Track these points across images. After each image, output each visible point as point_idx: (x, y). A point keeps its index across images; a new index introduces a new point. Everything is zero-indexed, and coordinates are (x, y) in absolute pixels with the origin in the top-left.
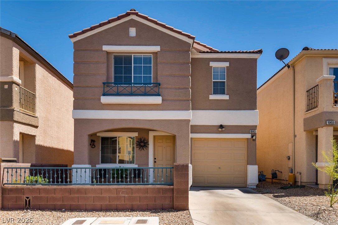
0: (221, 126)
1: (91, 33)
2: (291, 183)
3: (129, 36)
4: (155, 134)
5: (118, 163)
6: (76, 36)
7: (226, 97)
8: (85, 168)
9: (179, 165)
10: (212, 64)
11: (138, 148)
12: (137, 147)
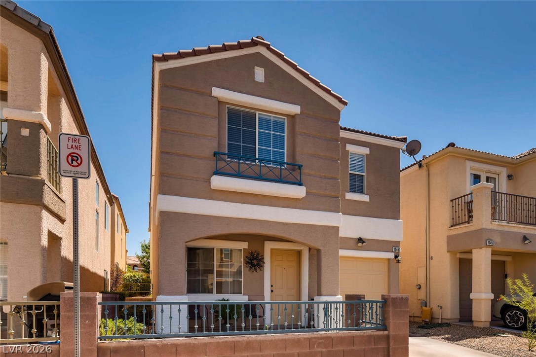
0: (360, 240)
1: (193, 61)
2: (427, 320)
3: (254, 81)
4: (272, 247)
5: (217, 293)
6: (168, 61)
7: (365, 198)
8: (179, 303)
9: (397, 298)
10: (350, 148)
11: (248, 269)
12: (247, 265)
